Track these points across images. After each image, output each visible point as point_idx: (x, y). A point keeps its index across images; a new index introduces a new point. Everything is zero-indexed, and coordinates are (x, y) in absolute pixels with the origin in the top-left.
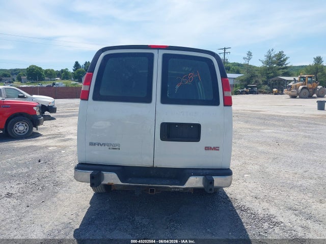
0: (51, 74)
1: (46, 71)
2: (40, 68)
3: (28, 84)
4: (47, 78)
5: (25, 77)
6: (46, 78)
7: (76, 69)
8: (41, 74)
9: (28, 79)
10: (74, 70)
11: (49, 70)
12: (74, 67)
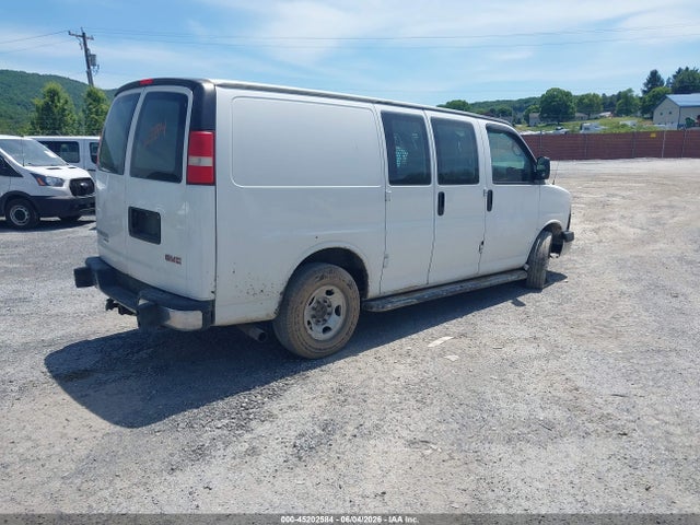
0: (591, 105)
1: (581, 99)
2: (568, 94)
3: (541, 129)
4: (582, 115)
5: (537, 115)
6: (577, 115)
7: (650, 89)
8: (567, 107)
9: (542, 118)
10: (644, 92)
11: (587, 96)
12: (646, 85)
